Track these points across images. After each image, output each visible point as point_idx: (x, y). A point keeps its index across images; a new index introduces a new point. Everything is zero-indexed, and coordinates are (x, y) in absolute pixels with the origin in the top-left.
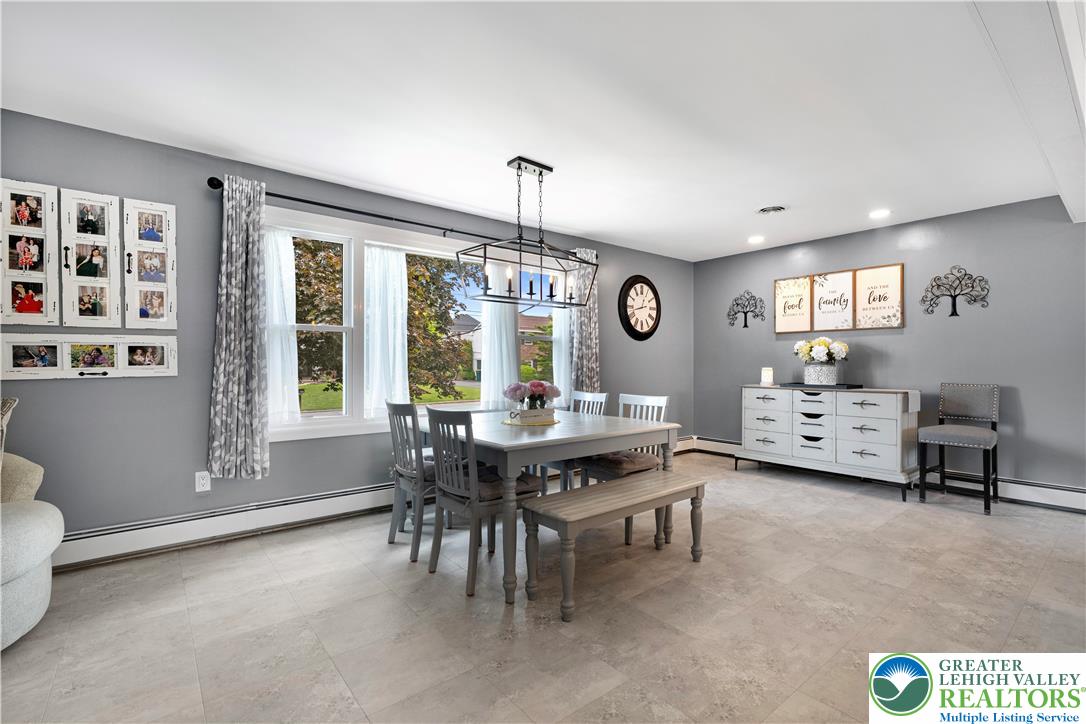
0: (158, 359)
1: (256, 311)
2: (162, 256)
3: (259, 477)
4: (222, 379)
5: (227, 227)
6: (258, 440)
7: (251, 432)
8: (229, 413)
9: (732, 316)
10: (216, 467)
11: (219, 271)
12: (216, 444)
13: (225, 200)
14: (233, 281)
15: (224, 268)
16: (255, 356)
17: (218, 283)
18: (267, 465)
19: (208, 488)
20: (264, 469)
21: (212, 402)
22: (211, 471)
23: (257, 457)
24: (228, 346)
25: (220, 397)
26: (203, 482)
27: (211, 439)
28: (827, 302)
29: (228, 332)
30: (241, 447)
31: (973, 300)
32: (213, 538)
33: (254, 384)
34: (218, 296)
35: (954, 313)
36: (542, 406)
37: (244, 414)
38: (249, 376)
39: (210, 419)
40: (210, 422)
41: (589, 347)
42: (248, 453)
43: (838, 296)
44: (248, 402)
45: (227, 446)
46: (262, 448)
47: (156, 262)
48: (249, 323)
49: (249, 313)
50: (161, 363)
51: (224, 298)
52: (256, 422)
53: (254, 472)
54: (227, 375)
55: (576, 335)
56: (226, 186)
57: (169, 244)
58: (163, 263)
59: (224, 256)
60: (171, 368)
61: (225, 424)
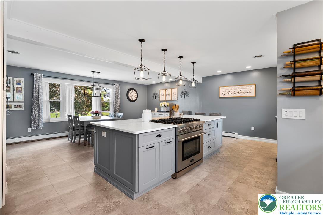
0: (20, 107)
1: (41, 98)
2: (21, 88)
3: (41, 129)
4: (34, 111)
5: (35, 83)
6: (41, 122)
7: (40, 120)
8: (35, 117)
9: (153, 97)
10: (32, 127)
11: (33, 91)
12: (32, 122)
13: (34, 78)
14: (36, 93)
15: (34, 90)
16: (40, 106)
17: (33, 93)
18: (43, 127)
19: (31, 131)
20: (42, 127)
21: (31, 115)
22: (31, 128)
23: (41, 125)
24: (35, 104)
25: (33, 114)
26: (30, 130)
27: (31, 122)
28: (168, 95)
29: (35, 102)
30: (37, 123)
31: (187, 96)
32: (32, 140)
33: (40, 111)
34: (33, 95)
35: (184, 98)
36: (98, 115)
37: (38, 117)
38: (39, 110)
39: (31, 118)
40: (31, 119)
41: (117, 104)
42: (39, 124)
43: (169, 94)
44: (39, 115)
45: (35, 123)
46: (42, 124)
47: (20, 89)
48: (39, 100)
49: (39, 98)
50: (21, 108)
51: (34, 96)
52: (41, 118)
53: (40, 128)
54: (35, 110)
55: (114, 101)
56: (34, 75)
57: (23, 86)
58: (21, 89)
59: (34, 88)
60: (23, 109)
61: (34, 119)
